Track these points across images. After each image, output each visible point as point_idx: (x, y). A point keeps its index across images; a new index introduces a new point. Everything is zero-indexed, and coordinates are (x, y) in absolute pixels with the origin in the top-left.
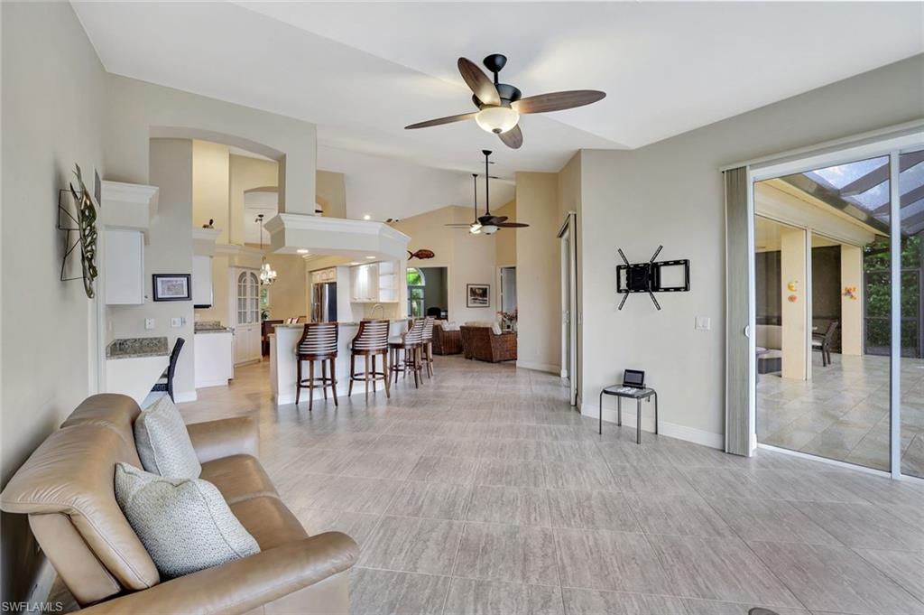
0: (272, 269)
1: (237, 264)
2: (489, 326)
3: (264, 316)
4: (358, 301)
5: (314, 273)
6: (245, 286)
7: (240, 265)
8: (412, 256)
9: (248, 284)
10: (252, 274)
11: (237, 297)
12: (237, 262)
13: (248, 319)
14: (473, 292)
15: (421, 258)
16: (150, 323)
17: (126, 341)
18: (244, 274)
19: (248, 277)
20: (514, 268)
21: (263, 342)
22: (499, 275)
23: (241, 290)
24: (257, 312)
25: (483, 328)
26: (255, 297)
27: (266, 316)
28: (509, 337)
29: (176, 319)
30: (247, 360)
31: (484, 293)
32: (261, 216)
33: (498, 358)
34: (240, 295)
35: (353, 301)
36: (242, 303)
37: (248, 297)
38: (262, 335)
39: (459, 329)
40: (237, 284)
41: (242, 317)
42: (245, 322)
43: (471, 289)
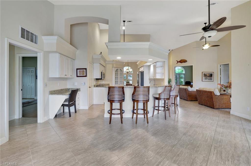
2: (212, 91)
4: (151, 78)
5: (140, 69)
6: (118, 73)
7: (116, 67)
8: (178, 62)
10: (120, 70)
14: (205, 75)
15: (181, 63)
16: (76, 84)
17: (70, 89)
18: (117, 70)
20: (228, 64)
22: (219, 68)
23: (116, 74)
24: (122, 81)
25: (209, 92)
26: (121, 77)
28: (225, 97)
29: (82, 83)
31: (211, 75)
33: (217, 107)
34: (116, 76)
35: (149, 78)
36: (117, 78)
37: (119, 76)
39: (196, 91)
40: (115, 72)
42: (118, 84)
43: (204, 74)
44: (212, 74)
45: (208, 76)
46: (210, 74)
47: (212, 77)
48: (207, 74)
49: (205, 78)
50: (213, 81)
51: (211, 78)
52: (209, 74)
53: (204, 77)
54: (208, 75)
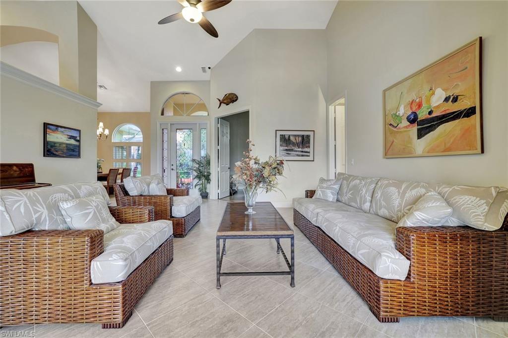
8: (221, 102)
44: (308, 136)
45: (294, 144)
46: (303, 136)
47: (309, 147)
48: (292, 138)
49: (287, 150)
50: (311, 158)
51: (306, 150)
52: (298, 136)
53: (282, 148)
54: (294, 141)
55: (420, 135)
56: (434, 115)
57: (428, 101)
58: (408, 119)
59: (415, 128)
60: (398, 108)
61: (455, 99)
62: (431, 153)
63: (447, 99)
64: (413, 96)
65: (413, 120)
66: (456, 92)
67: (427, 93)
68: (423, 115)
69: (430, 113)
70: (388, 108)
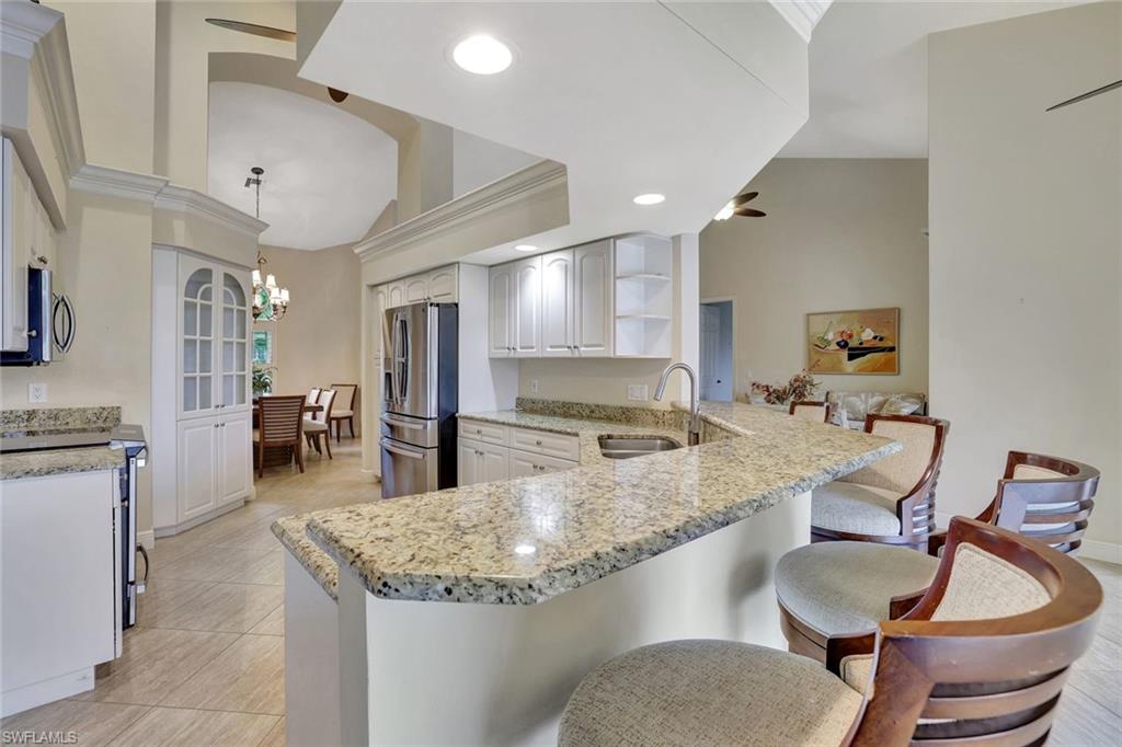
0: (280, 285)
1: (181, 242)
3: (260, 384)
4: (521, 353)
5: (380, 288)
6: (206, 308)
7: (192, 247)
9: (218, 303)
10: (232, 282)
11: (182, 337)
12: (181, 235)
13: (217, 394)
18: (203, 276)
19: (218, 285)
21: (256, 446)
23: (196, 315)
24: (243, 378)
26: (235, 339)
27: (265, 386)
30: (210, 506)
32: (258, 171)
34: (190, 329)
35: (504, 353)
36: (196, 351)
37: (217, 337)
38: (256, 426)
40: (182, 299)
41: (195, 393)
55: (851, 357)
56: (864, 346)
57: (859, 334)
58: (838, 344)
59: (845, 353)
60: (826, 333)
61: (881, 339)
62: (861, 371)
63: (875, 338)
64: (844, 327)
65: (843, 345)
66: (882, 335)
67: (858, 329)
68: (853, 343)
69: (861, 344)
70: (812, 330)
